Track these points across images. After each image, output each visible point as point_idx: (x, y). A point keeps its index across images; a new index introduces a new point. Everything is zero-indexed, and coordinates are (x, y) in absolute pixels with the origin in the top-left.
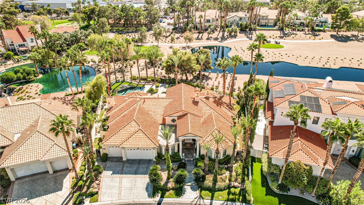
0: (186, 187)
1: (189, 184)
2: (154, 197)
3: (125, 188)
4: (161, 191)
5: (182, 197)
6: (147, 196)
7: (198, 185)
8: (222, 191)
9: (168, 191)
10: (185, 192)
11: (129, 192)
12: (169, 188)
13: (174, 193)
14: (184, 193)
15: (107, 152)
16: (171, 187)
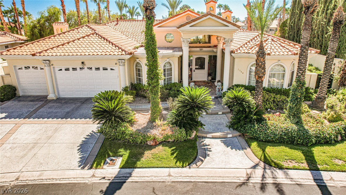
0: (207, 141)
1: (218, 134)
2: (99, 164)
3: (15, 145)
4: (126, 149)
5: (198, 164)
6: (77, 164)
7: (243, 135)
8: (334, 145)
9: (150, 147)
10: (209, 153)
11: (22, 154)
12: (154, 139)
13: (172, 154)
14: (205, 156)
15: (14, 83)
16: (160, 138)
